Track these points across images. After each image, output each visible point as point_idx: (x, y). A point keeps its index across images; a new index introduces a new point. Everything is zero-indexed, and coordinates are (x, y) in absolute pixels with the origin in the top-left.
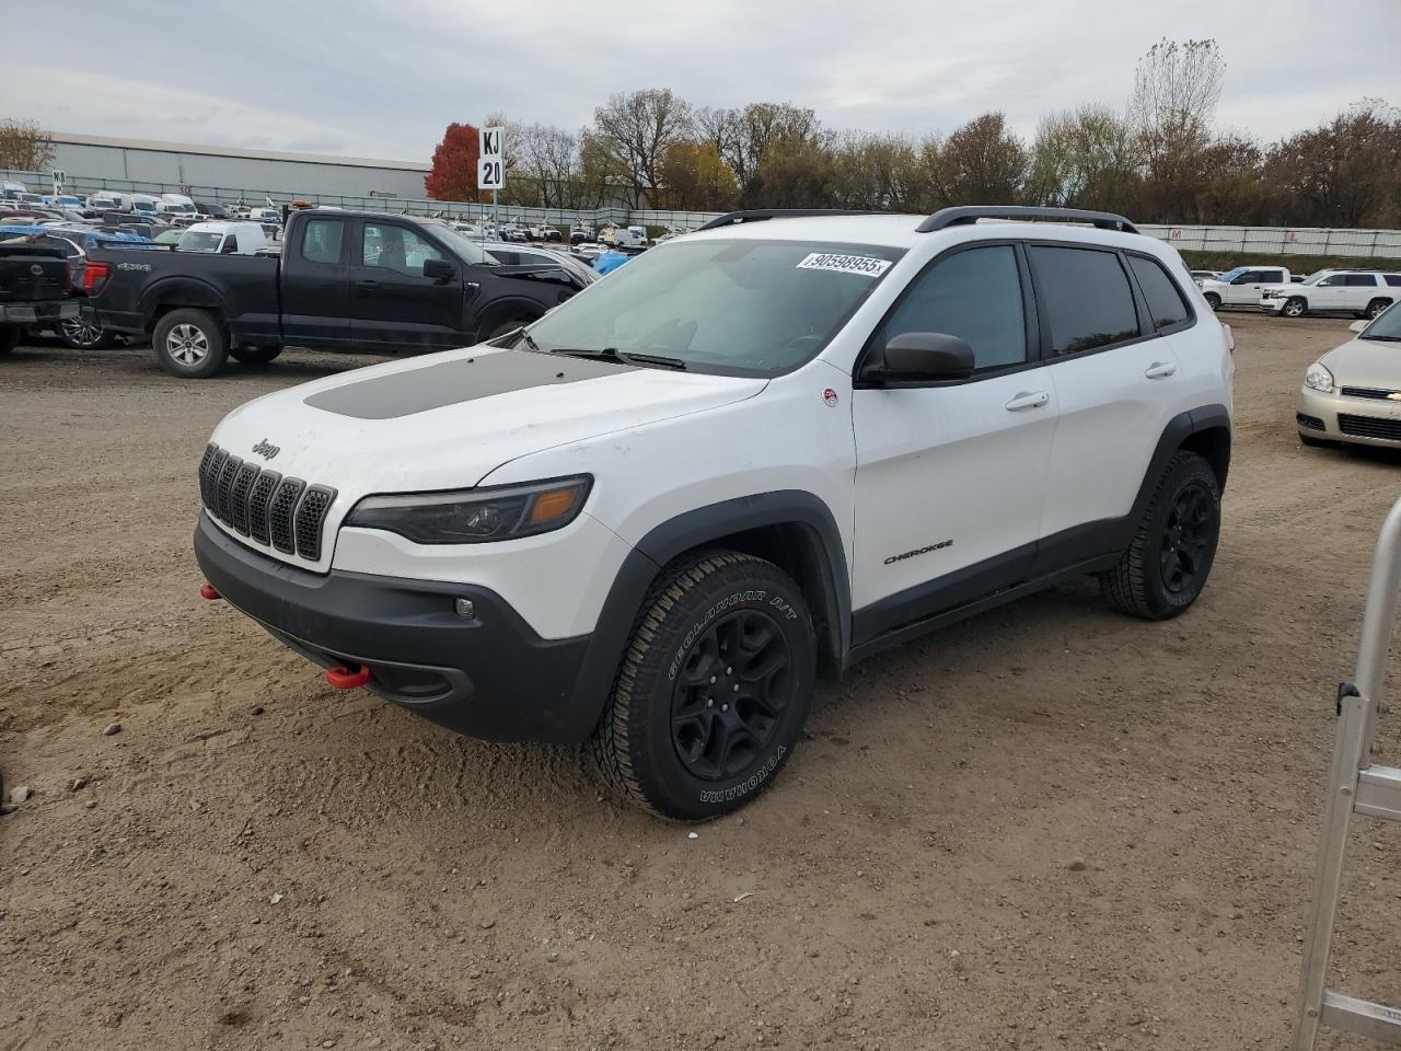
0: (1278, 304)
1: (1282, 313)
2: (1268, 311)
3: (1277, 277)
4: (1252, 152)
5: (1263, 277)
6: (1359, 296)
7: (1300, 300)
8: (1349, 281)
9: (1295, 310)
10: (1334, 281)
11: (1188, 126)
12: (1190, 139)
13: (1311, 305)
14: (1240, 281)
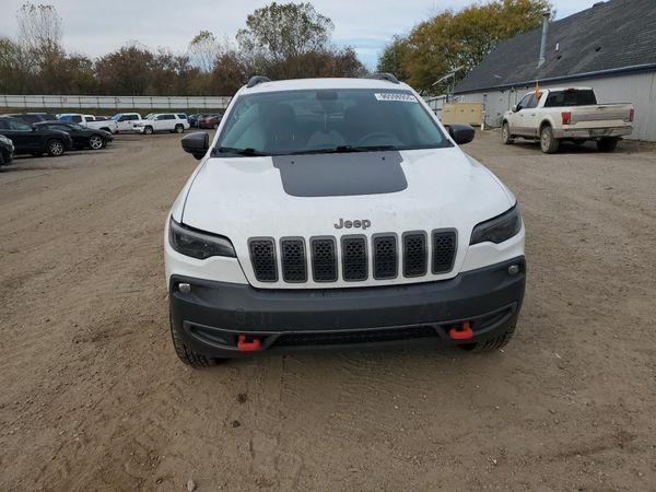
0: (142, 129)
1: (144, 133)
2: (138, 133)
3: (136, 118)
4: (88, 61)
5: (130, 118)
6: (170, 124)
7: (150, 127)
8: (166, 118)
9: (149, 131)
10: (160, 118)
11: (53, 47)
12: (56, 54)
13: (155, 128)
14: (121, 120)
